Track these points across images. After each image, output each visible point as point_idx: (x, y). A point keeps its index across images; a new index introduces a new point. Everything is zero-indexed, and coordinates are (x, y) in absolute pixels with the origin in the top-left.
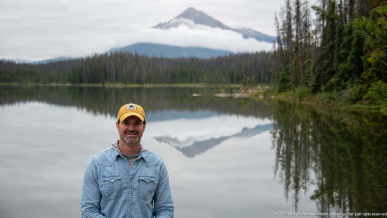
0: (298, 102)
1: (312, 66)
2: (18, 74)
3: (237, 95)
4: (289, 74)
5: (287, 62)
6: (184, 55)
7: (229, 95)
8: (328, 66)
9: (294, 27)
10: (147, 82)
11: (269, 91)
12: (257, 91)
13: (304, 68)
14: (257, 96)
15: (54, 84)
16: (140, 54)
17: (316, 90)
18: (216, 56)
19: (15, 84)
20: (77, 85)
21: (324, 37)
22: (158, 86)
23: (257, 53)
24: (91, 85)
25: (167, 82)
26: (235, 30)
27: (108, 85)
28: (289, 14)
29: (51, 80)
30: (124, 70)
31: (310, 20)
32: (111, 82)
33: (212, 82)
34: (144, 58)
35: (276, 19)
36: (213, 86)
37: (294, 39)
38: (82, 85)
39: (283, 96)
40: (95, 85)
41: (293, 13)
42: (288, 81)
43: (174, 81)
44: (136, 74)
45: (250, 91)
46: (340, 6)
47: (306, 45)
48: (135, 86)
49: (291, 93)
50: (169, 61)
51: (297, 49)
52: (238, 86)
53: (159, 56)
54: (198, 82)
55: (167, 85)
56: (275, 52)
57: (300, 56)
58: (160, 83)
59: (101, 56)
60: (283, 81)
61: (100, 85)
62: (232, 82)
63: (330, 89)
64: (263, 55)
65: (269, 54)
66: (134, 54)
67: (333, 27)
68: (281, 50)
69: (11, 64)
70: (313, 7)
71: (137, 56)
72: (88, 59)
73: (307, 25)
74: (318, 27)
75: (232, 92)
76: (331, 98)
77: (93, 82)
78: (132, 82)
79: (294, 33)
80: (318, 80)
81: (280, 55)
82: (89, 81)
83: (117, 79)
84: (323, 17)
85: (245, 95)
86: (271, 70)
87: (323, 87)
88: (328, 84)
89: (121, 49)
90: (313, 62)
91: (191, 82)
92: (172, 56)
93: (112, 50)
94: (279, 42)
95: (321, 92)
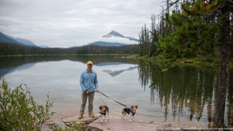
0: (146, 59)
1: (150, 49)
2: (62, 52)
3: (128, 58)
4: (143, 51)
5: (143, 48)
6: (111, 45)
7: (125, 57)
8: (154, 49)
9: (144, 37)
10: (100, 54)
11: (137, 56)
12: (133, 56)
13: (147, 49)
14: (134, 58)
15: (72, 55)
16: (98, 45)
17: (151, 56)
18: (121, 45)
19: (61, 55)
20: (79, 55)
21: (153, 40)
22: (103, 55)
23: (134, 45)
24: (83, 55)
25: (106, 54)
26: (127, 38)
27: (88, 55)
28: (143, 33)
29: (71, 53)
30: (93, 50)
31: (149, 35)
32: (89, 54)
33: (120, 54)
34: (99, 46)
35: (139, 34)
36: (120, 55)
37: (144, 41)
38: (80, 55)
39: (141, 58)
40: (84, 55)
41: (144, 33)
42: (143, 53)
43: (108, 53)
44: (97, 51)
45: (132, 56)
46: (157, 31)
47: (148, 42)
48: (96, 55)
49: (144, 57)
50: (107, 47)
51: (145, 44)
52: (128, 55)
53: (103, 46)
54: (115, 53)
55: (106, 55)
56: (139, 44)
57: (146, 46)
58: (104, 54)
59: (86, 46)
60: (141, 53)
61: (86, 55)
62: (126, 53)
63: (155, 55)
64: (136, 45)
65: (137, 44)
66: (96, 45)
67: (155, 37)
68: (141, 44)
69: (60, 49)
70: (150, 32)
71: (97, 45)
72: (82, 47)
73: (148, 37)
74: (151, 37)
75: (126, 57)
76: (155, 58)
77: (84, 54)
78: (95, 54)
79: (145, 39)
80: (151, 53)
81: (140, 45)
82: (82, 54)
83: (91, 53)
84: (153, 34)
85: (130, 57)
86: (138, 50)
87: (153, 55)
88: (154, 54)
89: (92, 44)
90: (150, 47)
91: (113, 53)
92: (107, 45)
93: (89, 44)
94: (140, 41)
95: (152, 56)
